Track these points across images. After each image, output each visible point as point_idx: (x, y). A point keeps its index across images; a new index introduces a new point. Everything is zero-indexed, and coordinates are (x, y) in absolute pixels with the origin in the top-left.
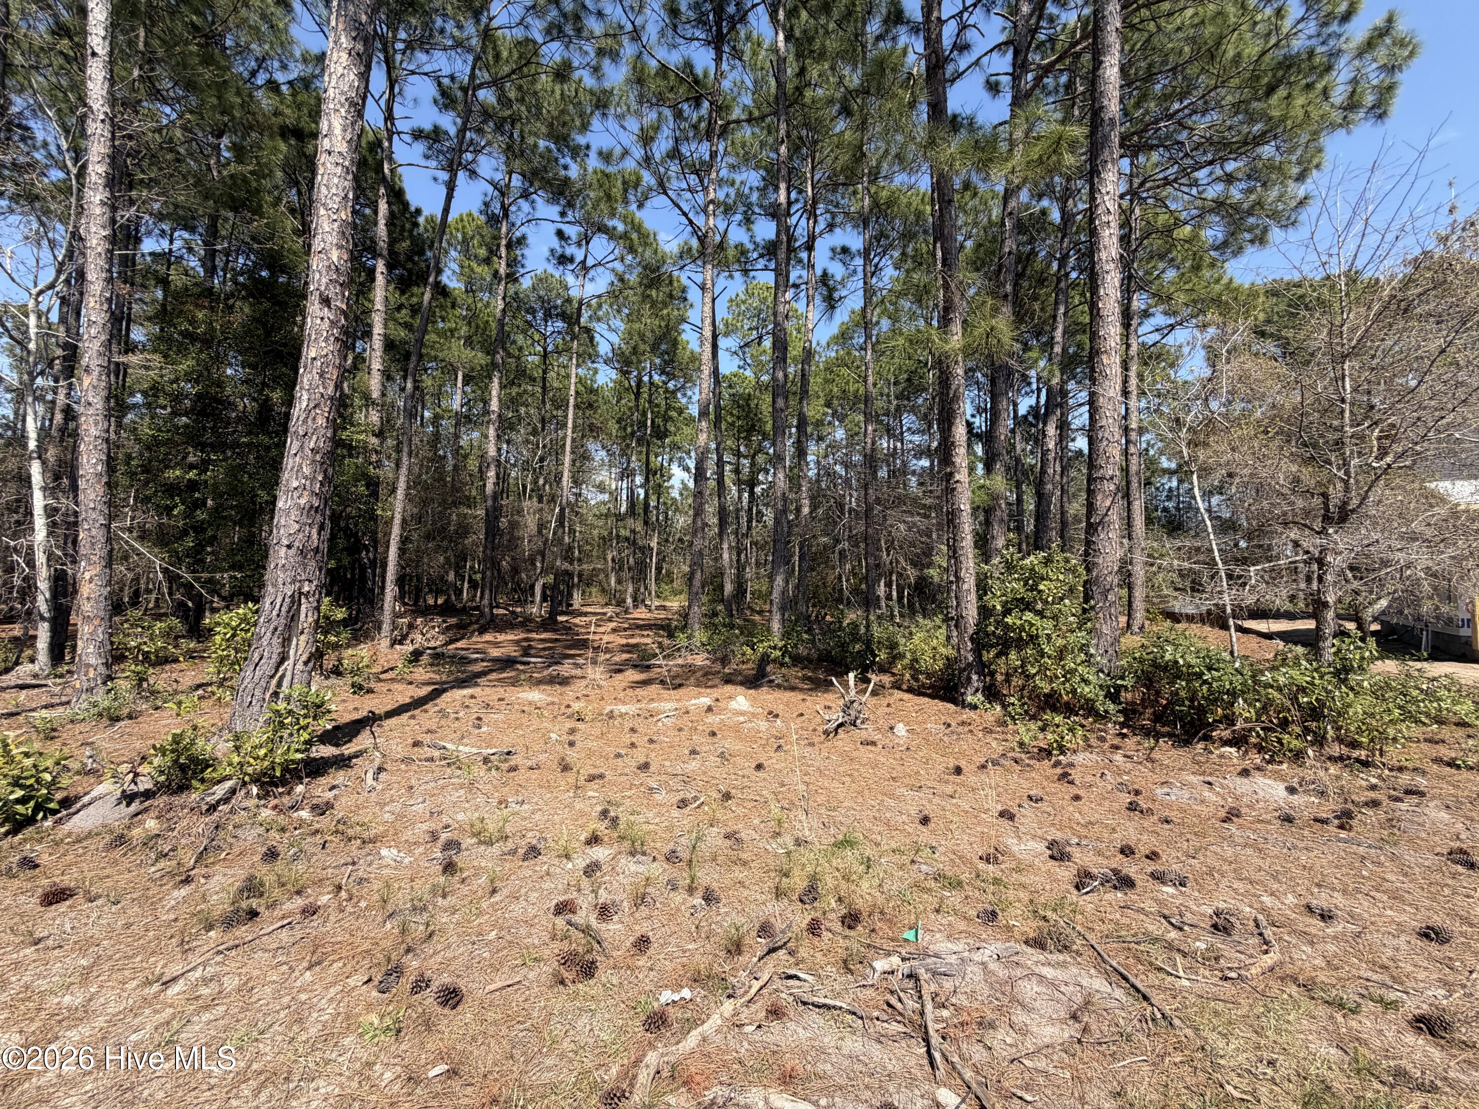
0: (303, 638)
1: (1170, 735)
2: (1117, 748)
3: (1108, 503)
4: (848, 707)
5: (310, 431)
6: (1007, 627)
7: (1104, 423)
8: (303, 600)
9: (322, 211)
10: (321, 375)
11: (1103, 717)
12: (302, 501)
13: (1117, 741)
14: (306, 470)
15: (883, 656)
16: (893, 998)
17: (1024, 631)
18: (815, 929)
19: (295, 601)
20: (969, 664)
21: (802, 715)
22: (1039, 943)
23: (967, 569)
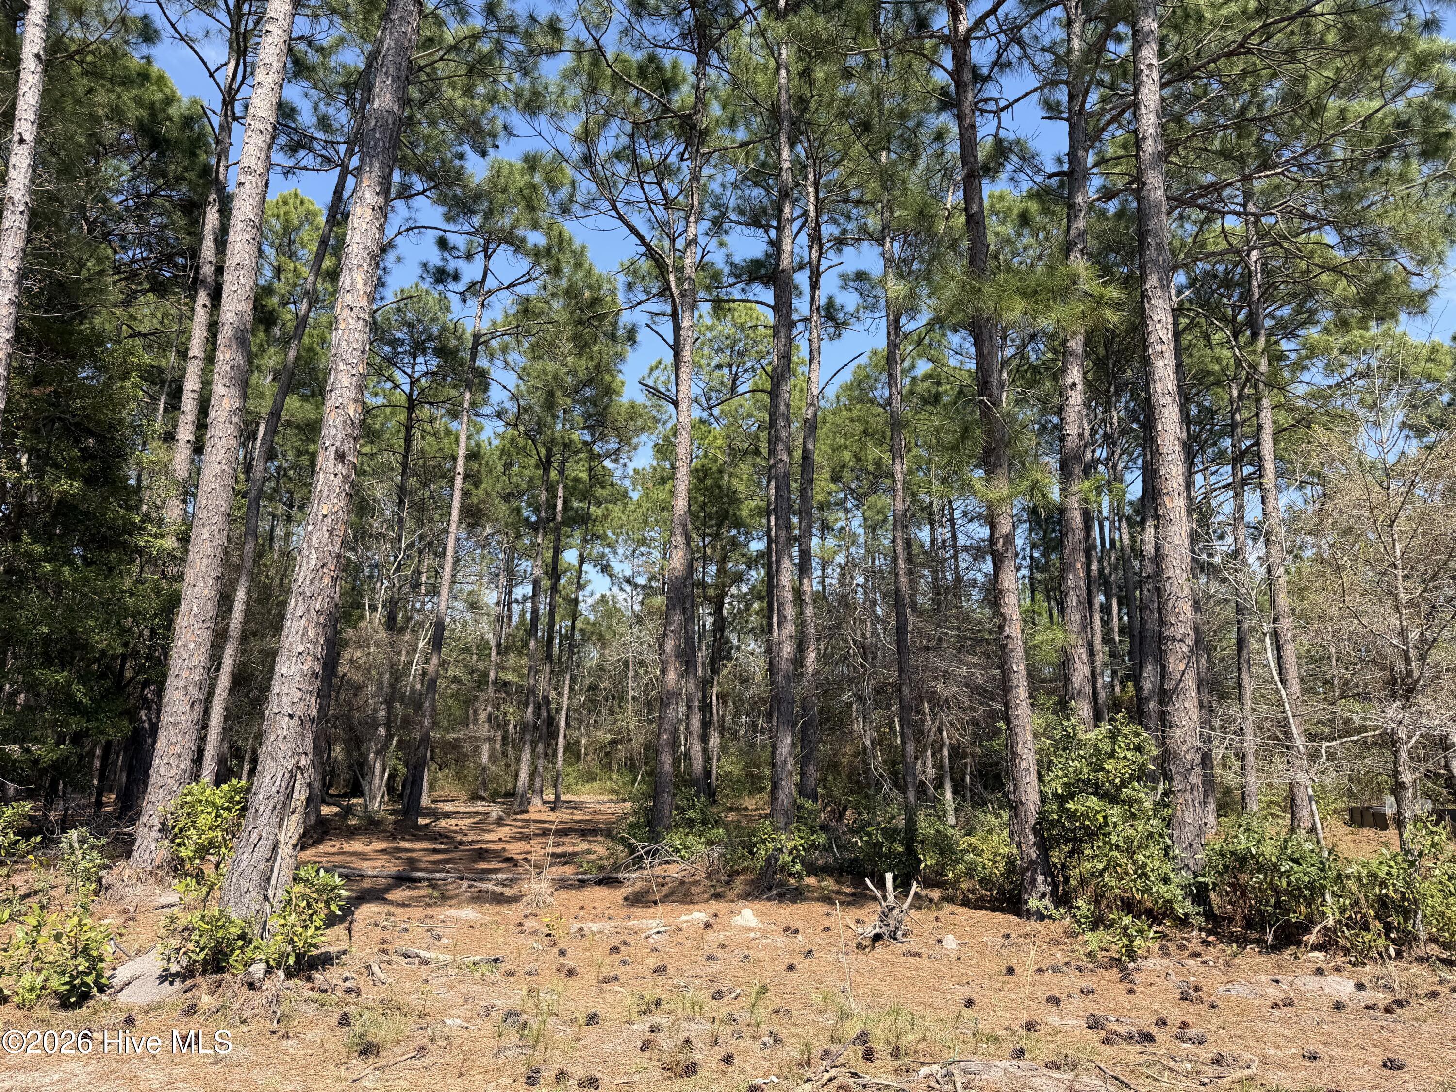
0: (294, 818)
1: (1260, 942)
2: (1198, 955)
3: (1182, 667)
4: (884, 917)
5: (317, 591)
6: (1073, 816)
7: (1171, 574)
8: (299, 776)
9: (342, 367)
10: (331, 533)
11: (1184, 923)
12: (306, 667)
13: (1200, 949)
14: (311, 633)
15: (929, 861)
16: (933, 1084)
17: (1088, 818)
18: (869, 1055)
19: (293, 776)
20: (1032, 862)
21: (828, 929)
22: (1055, 1066)
23: (1024, 743)
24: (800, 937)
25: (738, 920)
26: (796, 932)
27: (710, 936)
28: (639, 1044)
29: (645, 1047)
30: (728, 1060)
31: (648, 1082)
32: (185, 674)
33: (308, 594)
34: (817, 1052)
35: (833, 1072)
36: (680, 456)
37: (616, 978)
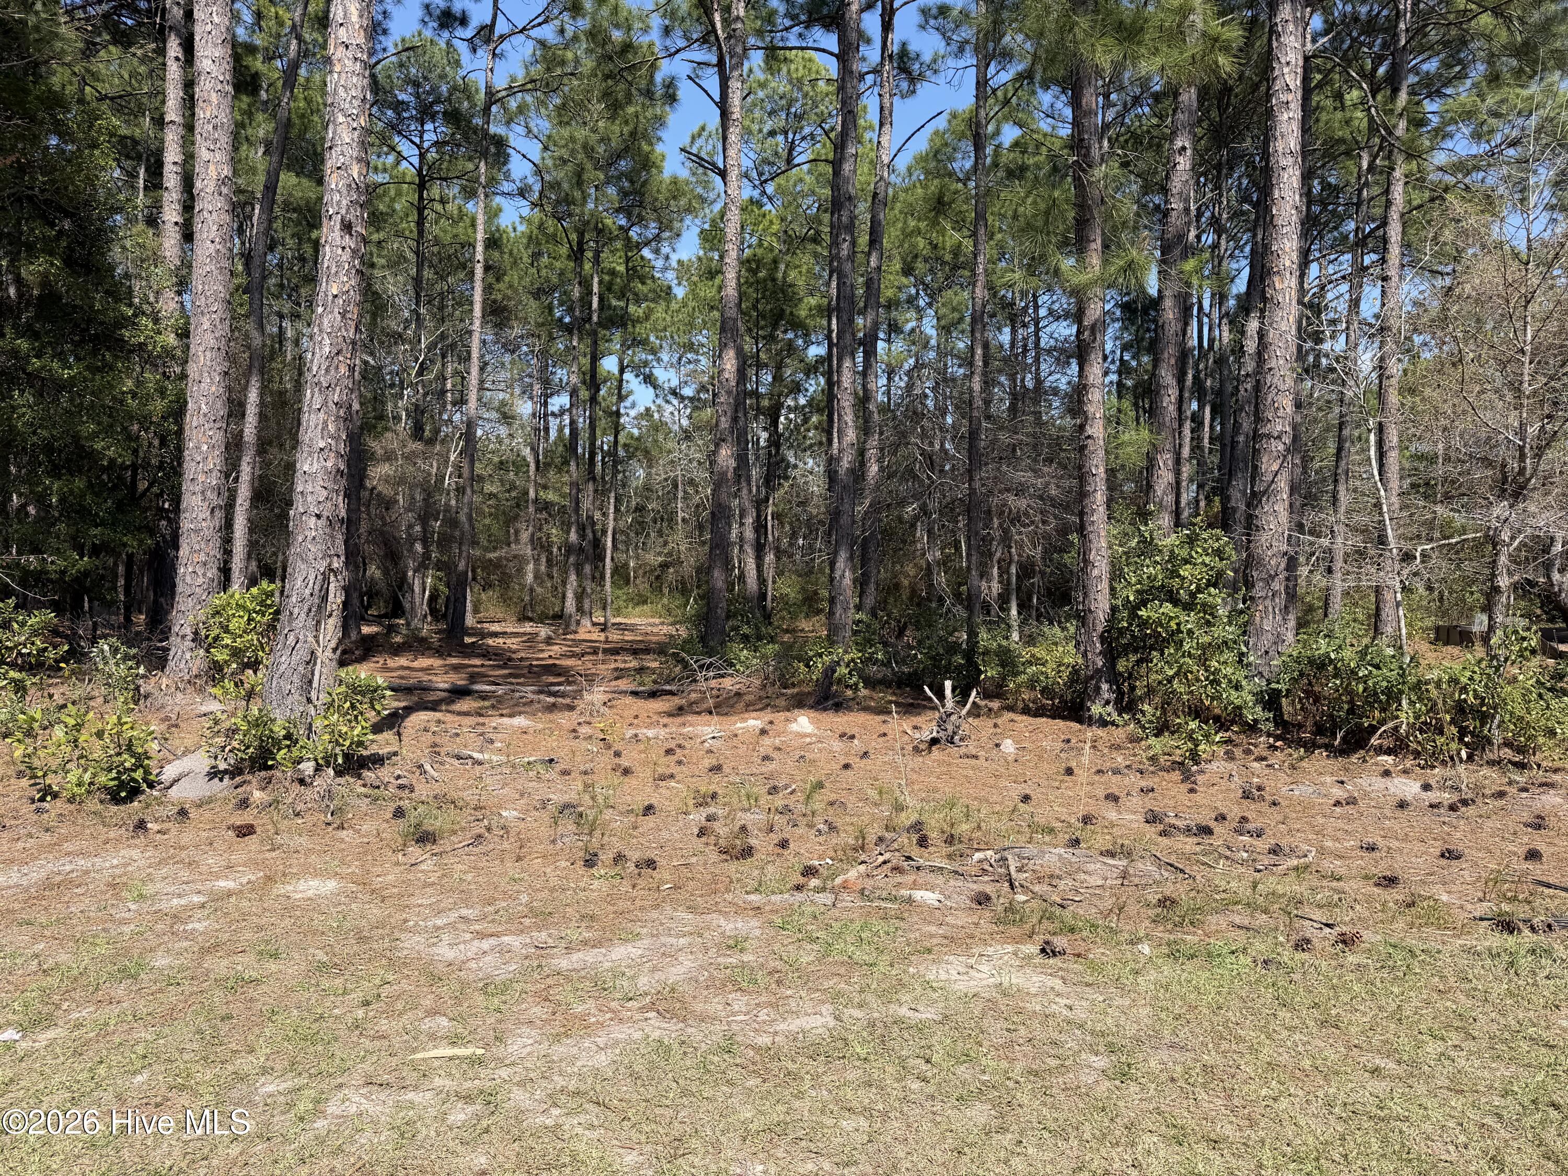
0: (331, 621)
1: (1328, 746)
2: (1263, 759)
3: (1275, 467)
4: (942, 722)
5: (334, 382)
6: (1144, 623)
8: (332, 578)
9: (341, 119)
10: (343, 315)
11: (1252, 728)
12: (329, 464)
13: (1266, 753)
14: (331, 428)
15: (991, 672)
16: (987, 867)
17: (1161, 626)
18: (923, 842)
19: (326, 579)
20: (1098, 671)
21: (885, 735)
22: (1111, 854)
23: (1098, 550)
24: (856, 741)
25: (794, 727)
26: (853, 737)
27: (767, 741)
28: (696, 831)
29: (702, 833)
30: (784, 844)
31: (705, 864)
32: (201, 478)
33: (325, 384)
34: (871, 838)
35: (887, 856)
36: (729, 236)
37: (672, 776)
